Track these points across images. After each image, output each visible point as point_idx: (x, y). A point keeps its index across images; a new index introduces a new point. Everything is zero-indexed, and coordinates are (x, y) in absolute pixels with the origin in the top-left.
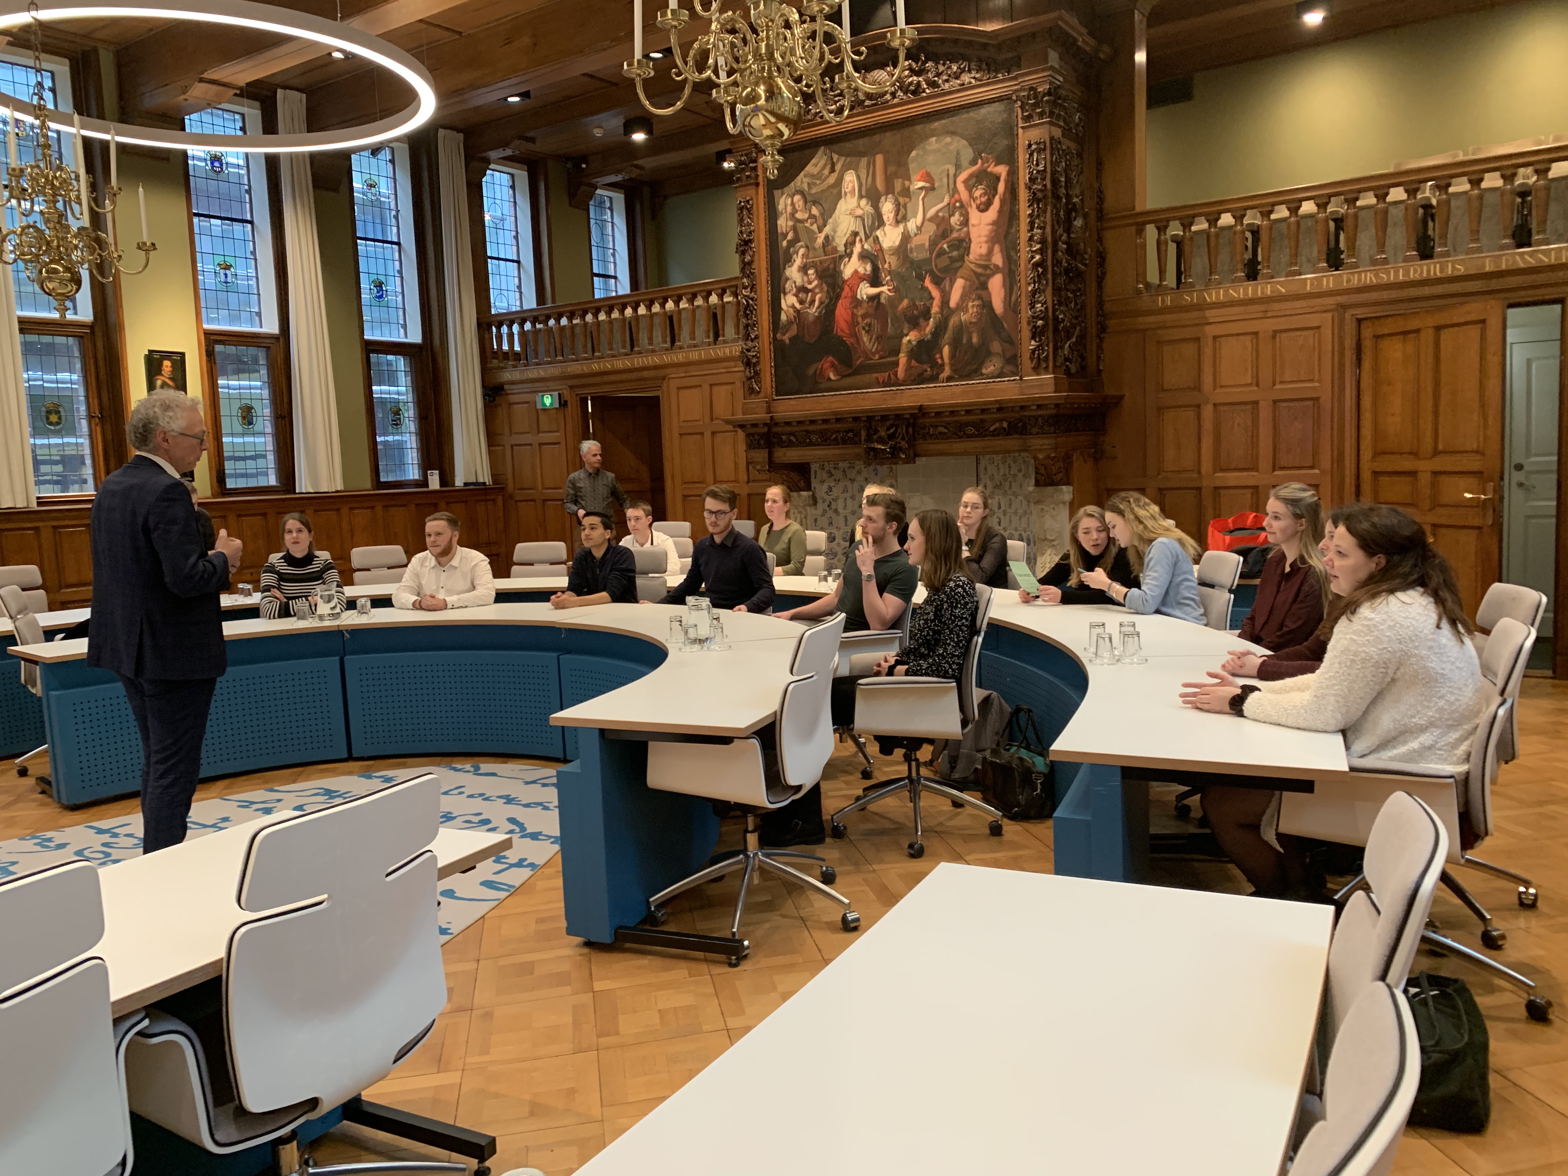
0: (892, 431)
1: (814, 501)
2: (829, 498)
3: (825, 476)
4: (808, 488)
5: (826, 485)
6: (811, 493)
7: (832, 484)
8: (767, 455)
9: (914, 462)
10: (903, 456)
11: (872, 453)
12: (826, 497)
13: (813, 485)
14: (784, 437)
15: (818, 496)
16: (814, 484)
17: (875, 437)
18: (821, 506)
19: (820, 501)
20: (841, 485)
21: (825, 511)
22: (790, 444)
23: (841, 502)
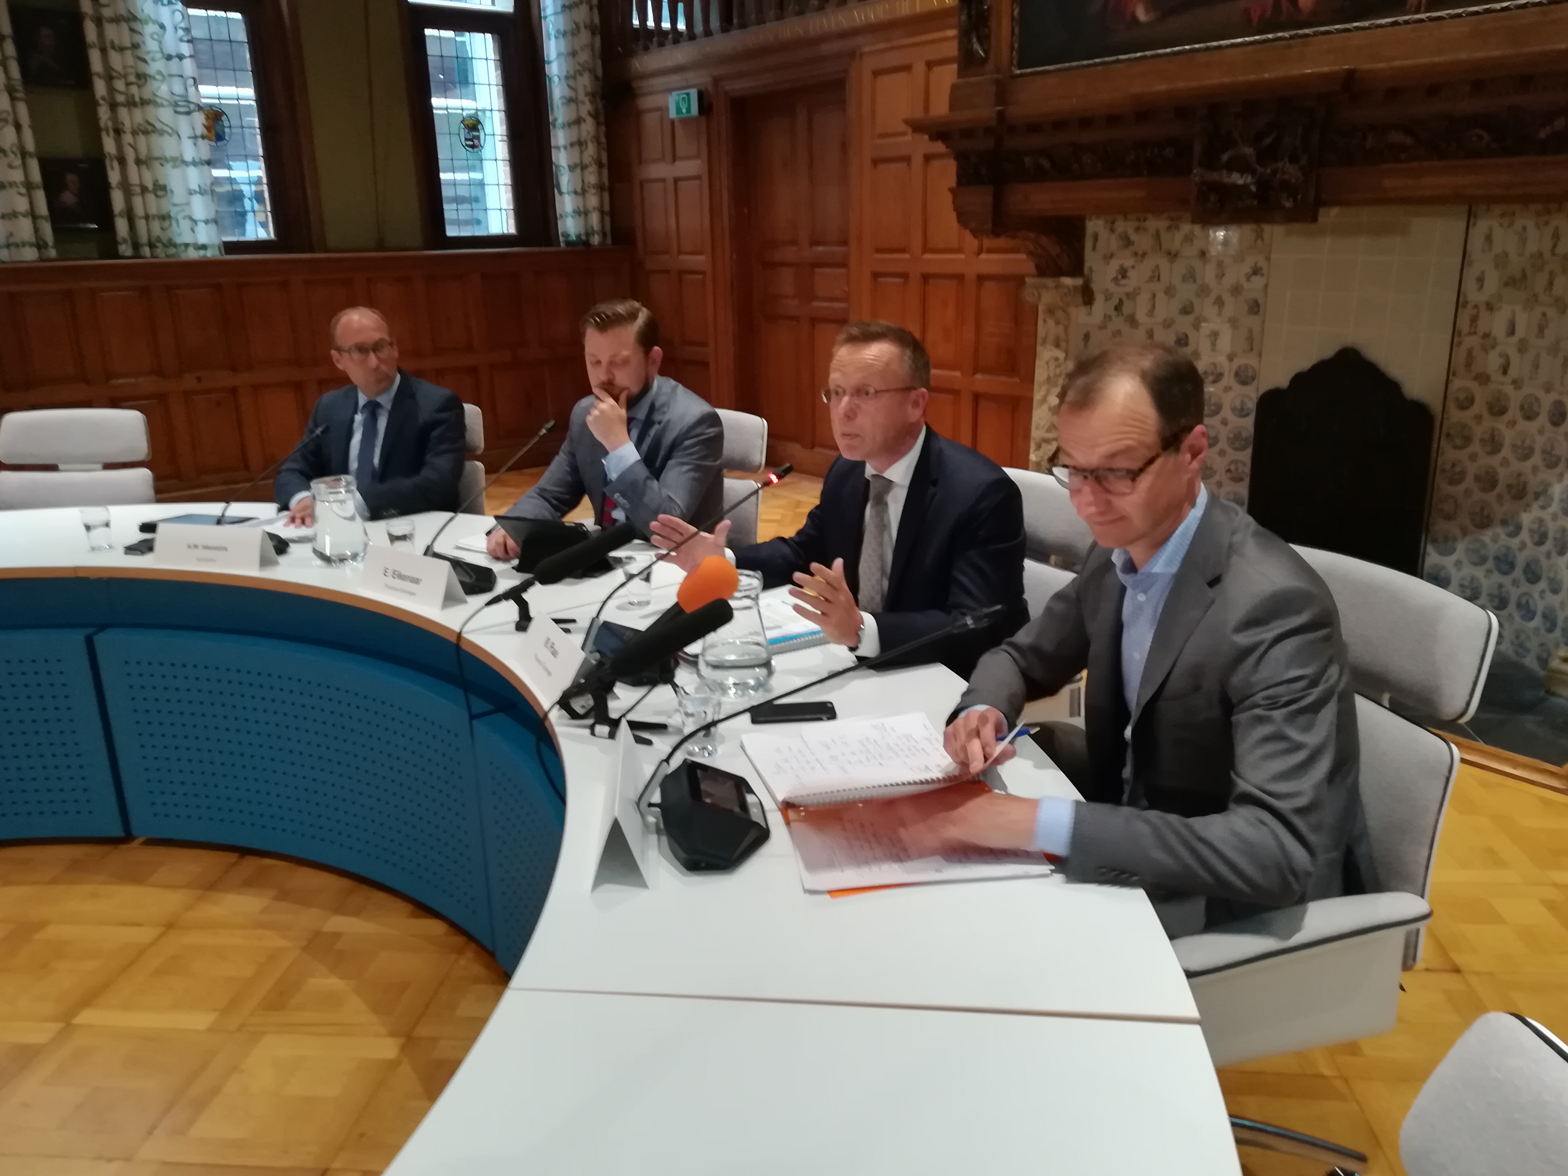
0: (1268, 140)
1: (1087, 296)
2: (1118, 291)
3: (1114, 243)
4: (1077, 268)
5: (1115, 264)
6: (1079, 282)
7: (1128, 263)
8: (990, 199)
9: (1315, 219)
10: (1288, 204)
11: (1213, 198)
12: (1113, 288)
13: (1087, 265)
14: (1027, 160)
15: (1095, 287)
16: (1091, 259)
17: (1225, 157)
18: (1100, 306)
19: (1099, 299)
20: (1148, 265)
21: (1107, 318)
22: (1039, 176)
23: (1143, 301)
